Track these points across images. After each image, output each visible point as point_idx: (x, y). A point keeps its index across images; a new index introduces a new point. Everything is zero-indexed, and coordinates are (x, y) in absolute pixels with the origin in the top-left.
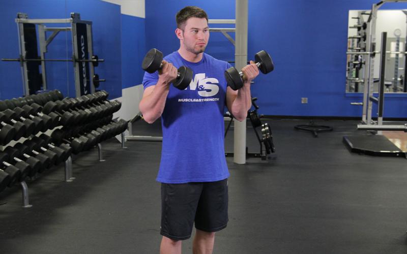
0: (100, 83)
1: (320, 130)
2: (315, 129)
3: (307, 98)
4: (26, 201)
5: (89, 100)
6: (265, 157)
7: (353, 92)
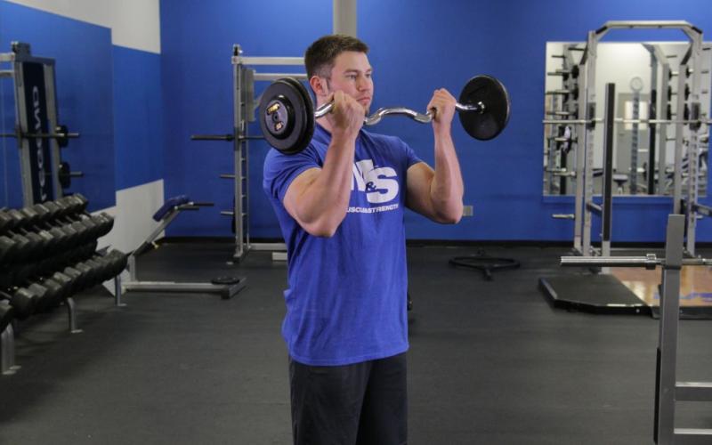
0: (72, 179)
1: (496, 265)
2: (486, 265)
3: (471, 207)
7: (557, 194)
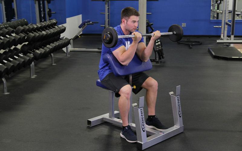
0: (52, 14)
1: (194, 44)
2: (190, 43)
3: (185, 24)
4: (5, 90)
5: (45, 26)
6: (158, 61)
7: (216, 19)
